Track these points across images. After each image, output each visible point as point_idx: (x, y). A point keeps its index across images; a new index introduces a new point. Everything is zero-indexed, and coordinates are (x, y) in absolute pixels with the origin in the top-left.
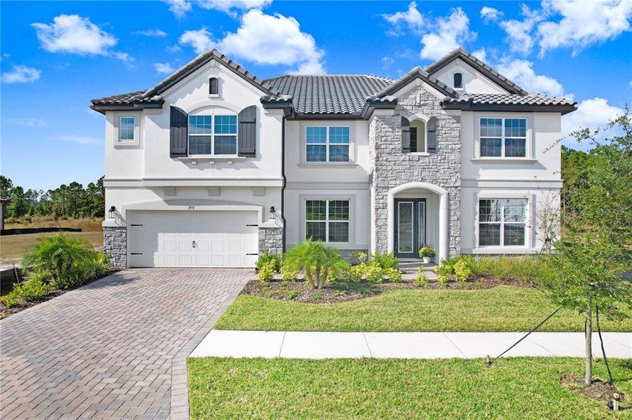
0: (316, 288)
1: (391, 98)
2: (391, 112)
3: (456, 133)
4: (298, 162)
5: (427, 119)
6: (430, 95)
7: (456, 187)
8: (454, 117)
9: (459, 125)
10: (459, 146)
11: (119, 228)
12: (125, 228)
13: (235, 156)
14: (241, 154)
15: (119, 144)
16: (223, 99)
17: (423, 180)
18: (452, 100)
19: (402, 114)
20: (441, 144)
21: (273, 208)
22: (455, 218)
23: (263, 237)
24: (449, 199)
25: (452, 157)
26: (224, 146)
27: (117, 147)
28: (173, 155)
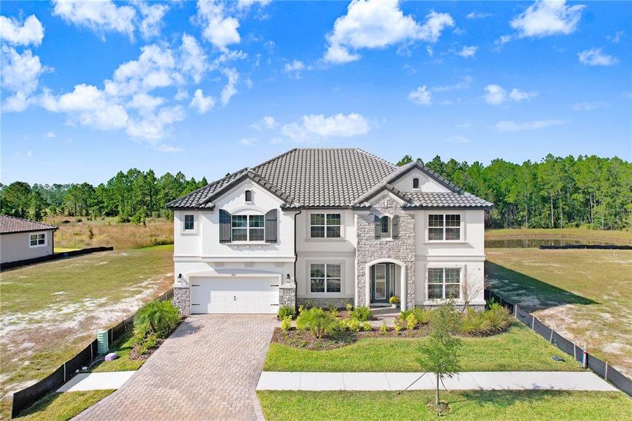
0: (318, 337)
1: (367, 204)
2: (368, 212)
3: (412, 226)
4: (305, 238)
5: (391, 217)
6: (394, 201)
7: (412, 262)
8: (410, 215)
9: (413, 220)
10: (413, 234)
11: (185, 288)
12: (188, 288)
13: (263, 242)
14: (267, 241)
15: (184, 233)
16: (254, 204)
17: (389, 257)
18: (409, 205)
19: (375, 213)
20: (401, 233)
21: (288, 275)
22: (411, 282)
23: (282, 294)
24: (407, 269)
25: (409, 241)
26: (255, 236)
27: (182, 235)
28: (221, 241)
